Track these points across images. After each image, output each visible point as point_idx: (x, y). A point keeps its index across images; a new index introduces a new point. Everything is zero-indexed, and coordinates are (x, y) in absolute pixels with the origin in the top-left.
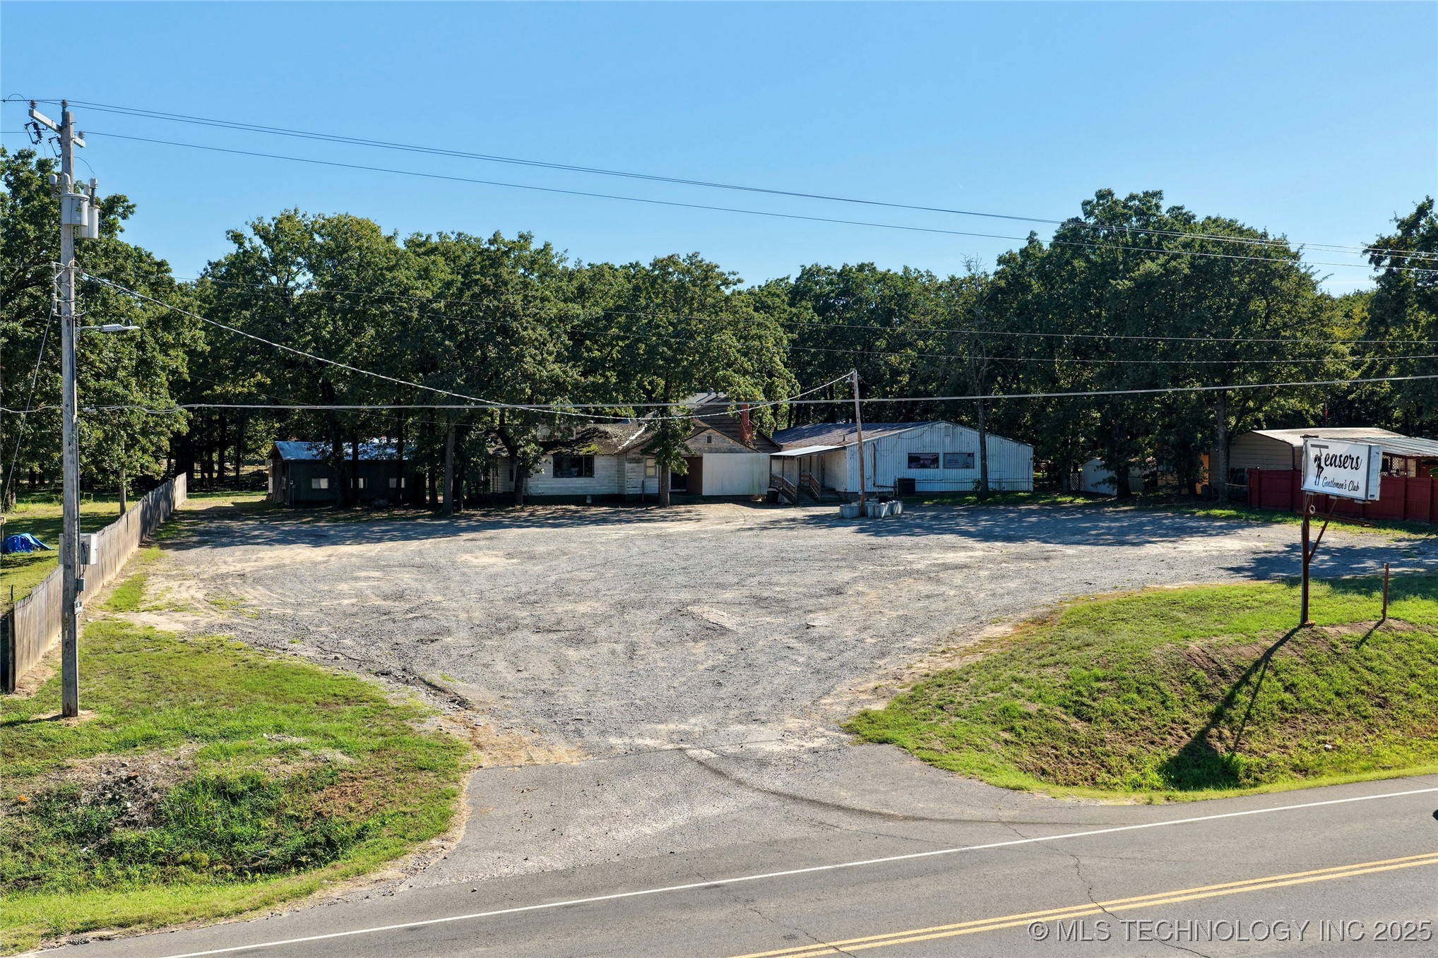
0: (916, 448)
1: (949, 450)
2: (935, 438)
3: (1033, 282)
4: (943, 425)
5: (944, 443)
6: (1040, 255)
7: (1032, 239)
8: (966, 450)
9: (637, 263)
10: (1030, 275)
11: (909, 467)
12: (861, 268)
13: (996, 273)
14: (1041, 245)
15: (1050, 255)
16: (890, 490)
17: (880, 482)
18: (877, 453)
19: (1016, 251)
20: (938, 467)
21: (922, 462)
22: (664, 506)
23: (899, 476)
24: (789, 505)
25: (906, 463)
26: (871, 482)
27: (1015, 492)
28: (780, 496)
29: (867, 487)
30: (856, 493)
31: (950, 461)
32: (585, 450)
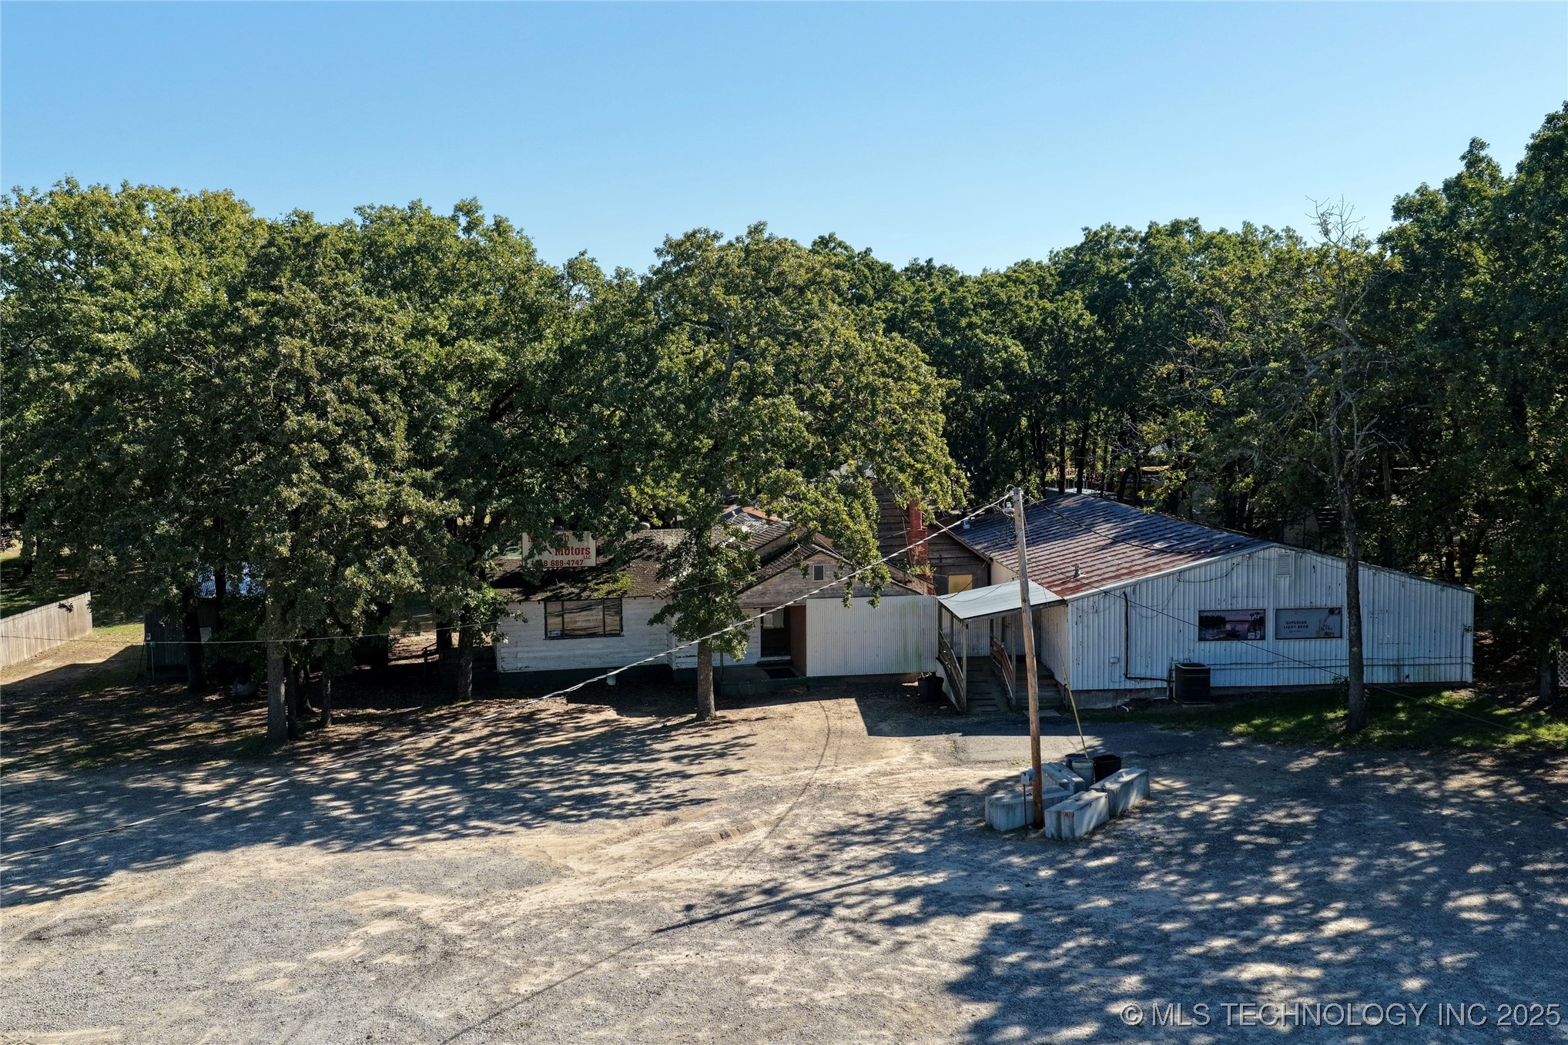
0: (1216, 601)
1: (1286, 602)
2: (1258, 580)
3: (1478, 253)
4: (1274, 552)
5: (1276, 587)
6: (1492, 192)
7: (1474, 157)
8: (1324, 601)
9: (831, 236)
10: (1468, 237)
11: (1201, 639)
12: (1176, 229)
13: (1383, 240)
14: (1496, 169)
15: (1519, 190)
16: (1160, 684)
17: (1138, 670)
18: (1133, 613)
19: (1436, 185)
20: (1263, 638)
21: (1228, 627)
22: (702, 719)
23: (1180, 657)
24: (954, 712)
25: (1193, 631)
26: (1119, 670)
27: (1439, 687)
28: (945, 686)
29: (1111, 680)
30: (1088, 691)
31: (1290, 625)
32: (605, 588)
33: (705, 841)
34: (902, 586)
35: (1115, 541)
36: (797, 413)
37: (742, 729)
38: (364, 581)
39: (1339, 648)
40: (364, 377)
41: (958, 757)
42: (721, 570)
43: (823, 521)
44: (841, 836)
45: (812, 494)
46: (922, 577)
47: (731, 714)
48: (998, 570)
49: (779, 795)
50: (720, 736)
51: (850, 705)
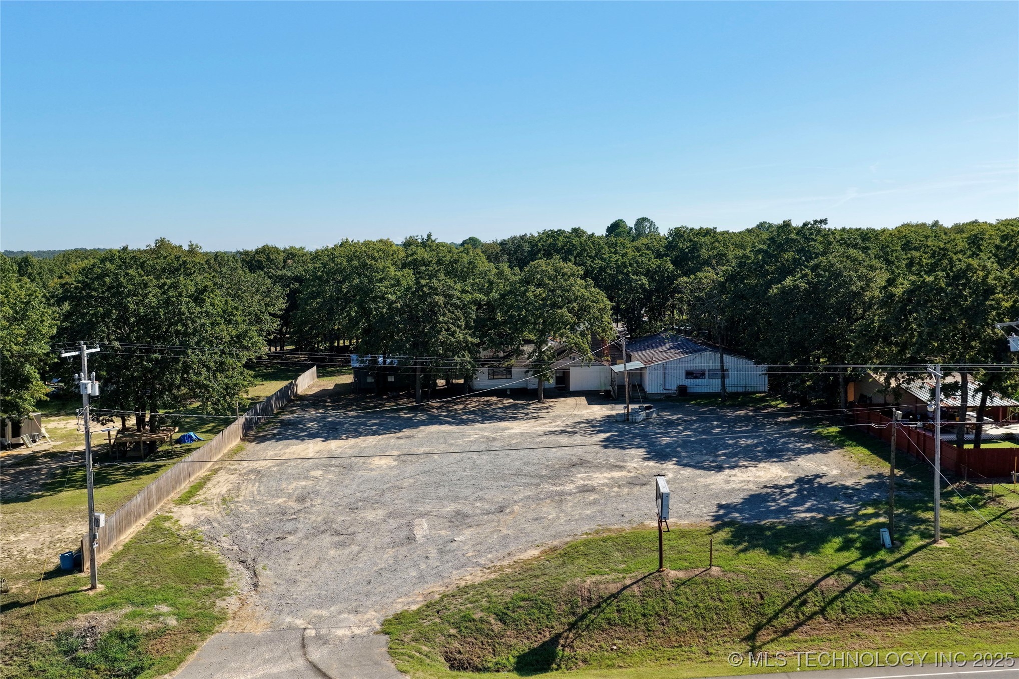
0: (691, 367)
1: (711, 368)
2: (703, 361)
4: (708, 353)
5: (708, 364)
11: (686, 378)
16: (673, 391)
17: (667, 387)
18: (666, 370)
20: (704, 378)
21: (694, 375)
22: (540, 401)
23: (680, 383)
24: (614, 400)
25: (684, 376)
26: (662, 388)
27: (755, 393)
28: (612, 393)
29: (660, 390)
30: (653, 392)
31: (713, 374)
32: (507, 363)
33: (546, 424)
34: (601, 363)
35: (670, 349)
36: (568, 314)
37: (552, 404)
38: (459, 360)
39: (718, 382)
40: (452, 305)
41: (612, 409)
42: (546, 357)
43: (575, 344)
44: (580, 423)
45: (572, 337)
46: (607, 360)
47: (548, 400)
48: (633, 358)
49: (564, 416)
50: (547, 405)
51: (584, 398)
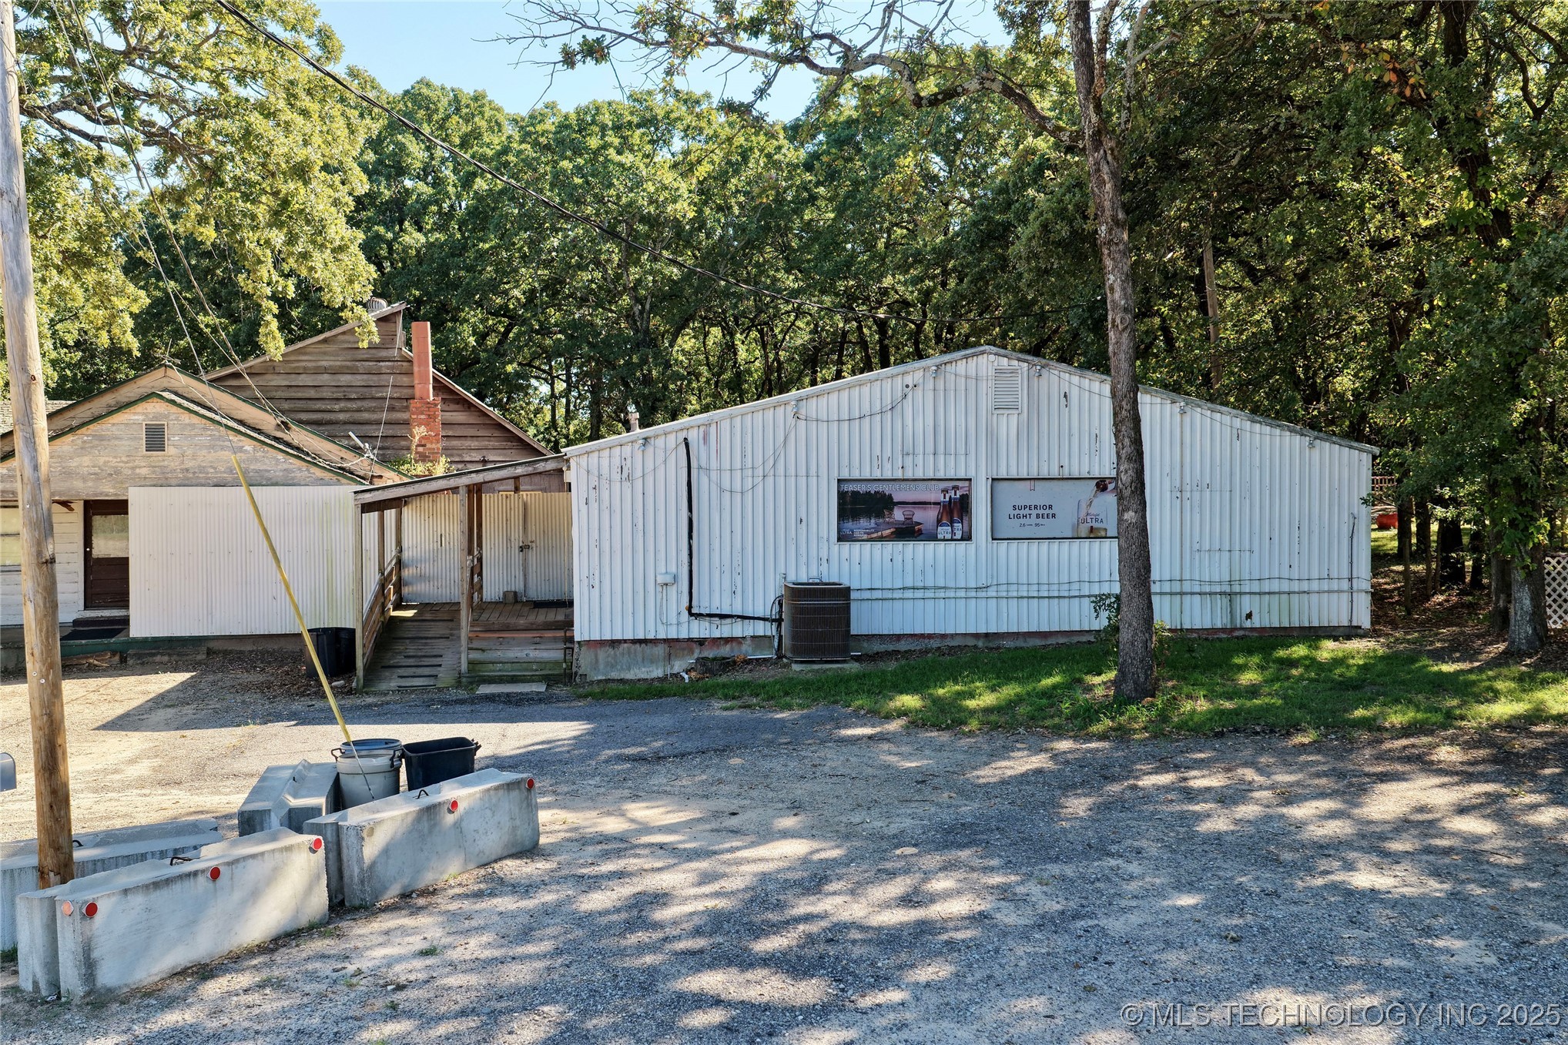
0: (871, 460)
1: (1010, 465)
2: (956, 419)
4: (987, 364)
5: (992, 436)
8: (1086, 464)
17: (714, 599)
18: (702, 483)
20: (967, 537)
21: (898, 515)
25: (827, 521)
26: (677, 599)
29: (661, 619)
30: (614, 643)
31: (1021, 512)
